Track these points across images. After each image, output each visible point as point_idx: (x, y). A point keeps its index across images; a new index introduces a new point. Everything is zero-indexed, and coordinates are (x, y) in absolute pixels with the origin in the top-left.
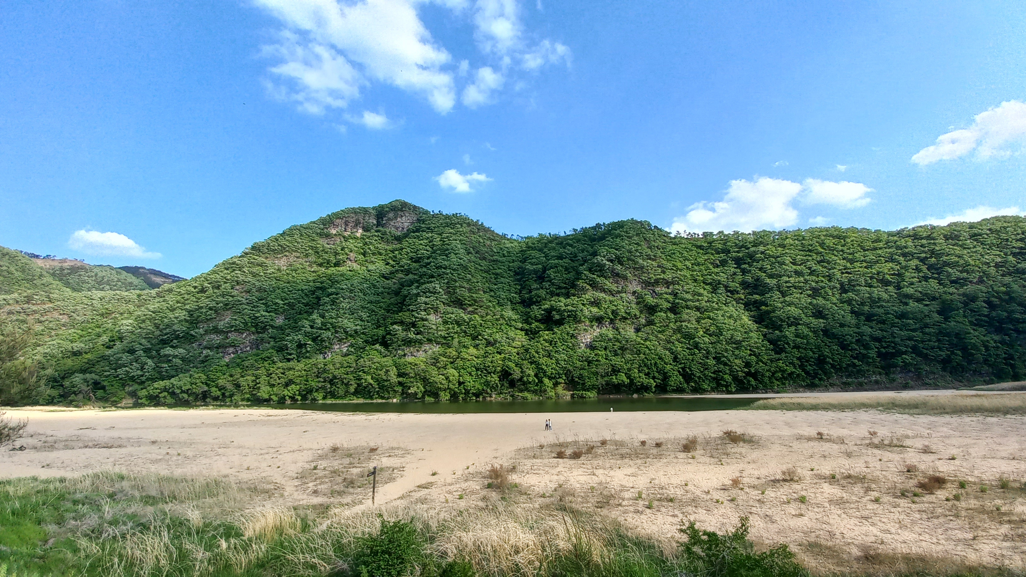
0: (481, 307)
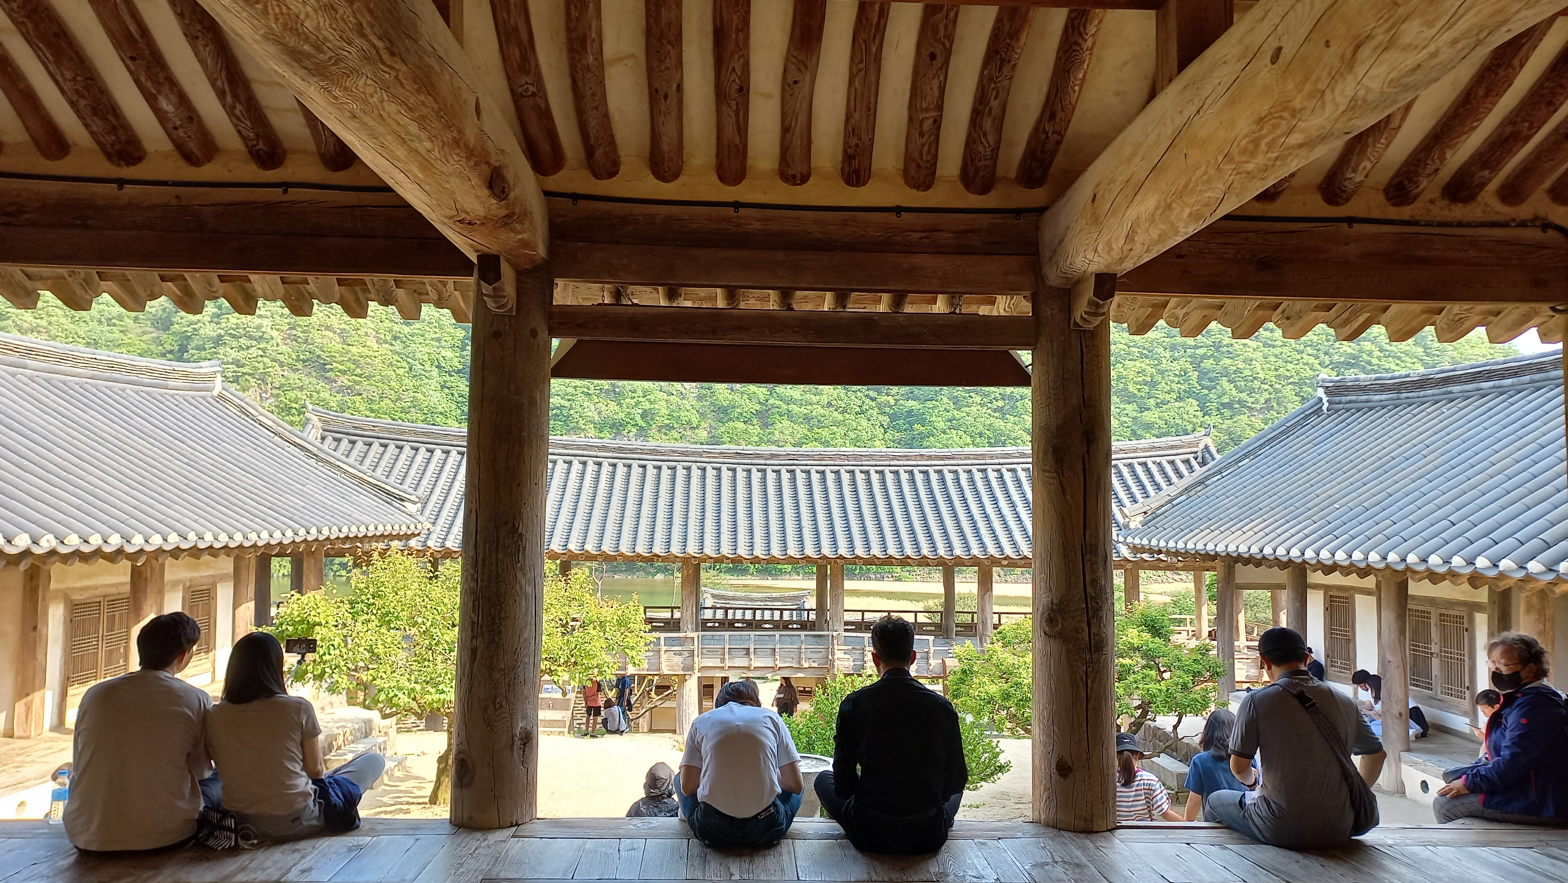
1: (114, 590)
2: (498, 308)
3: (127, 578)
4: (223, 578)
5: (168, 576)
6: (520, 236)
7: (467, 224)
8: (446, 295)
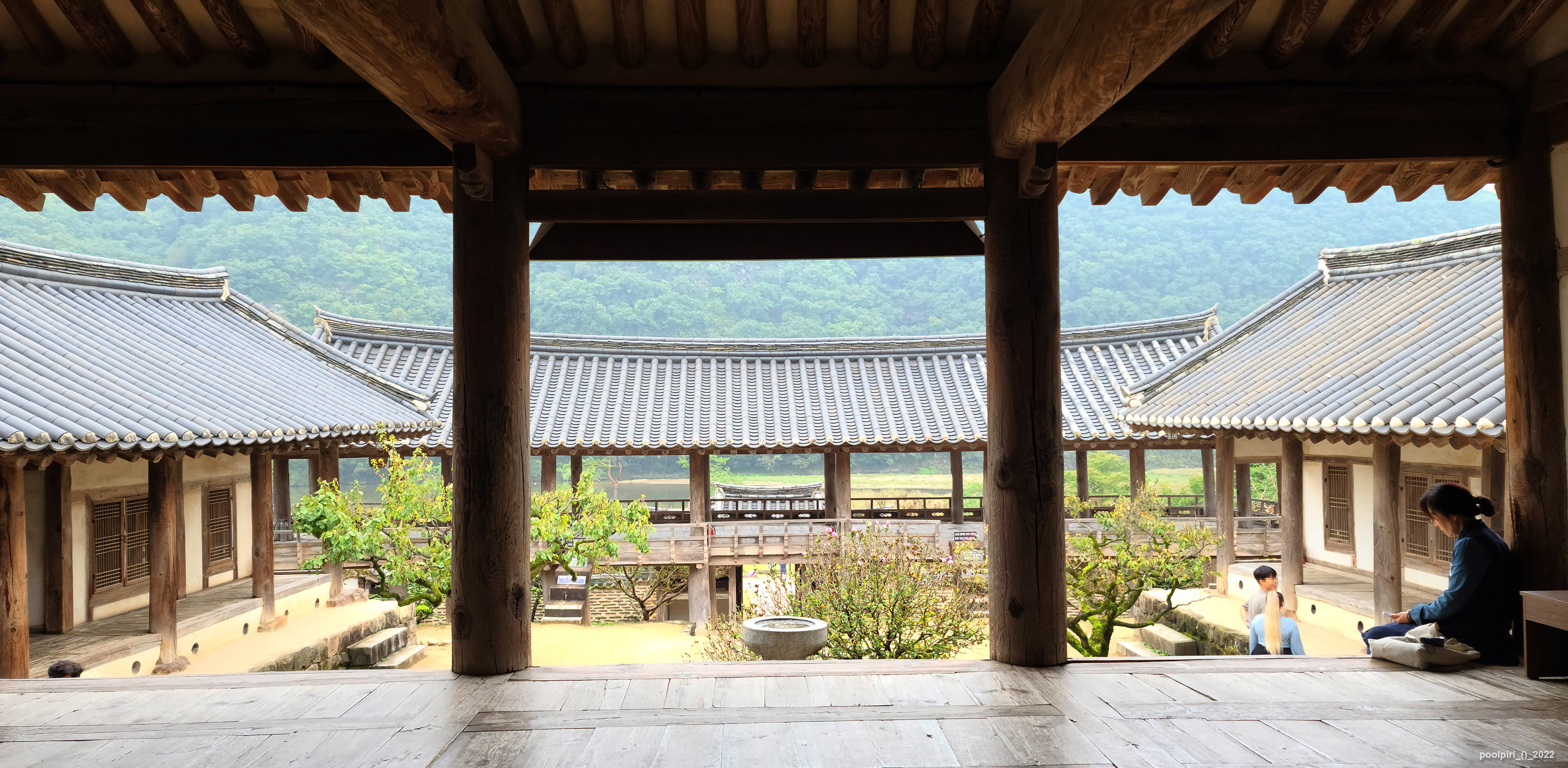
0: (380, 285)
1: (133, 492)
2: (476, 194)
3: (145, 480)
4: (241, 479)
5: (187, 477)
6: (490, 125)
7: (439, 114)
8: (431, 186)
